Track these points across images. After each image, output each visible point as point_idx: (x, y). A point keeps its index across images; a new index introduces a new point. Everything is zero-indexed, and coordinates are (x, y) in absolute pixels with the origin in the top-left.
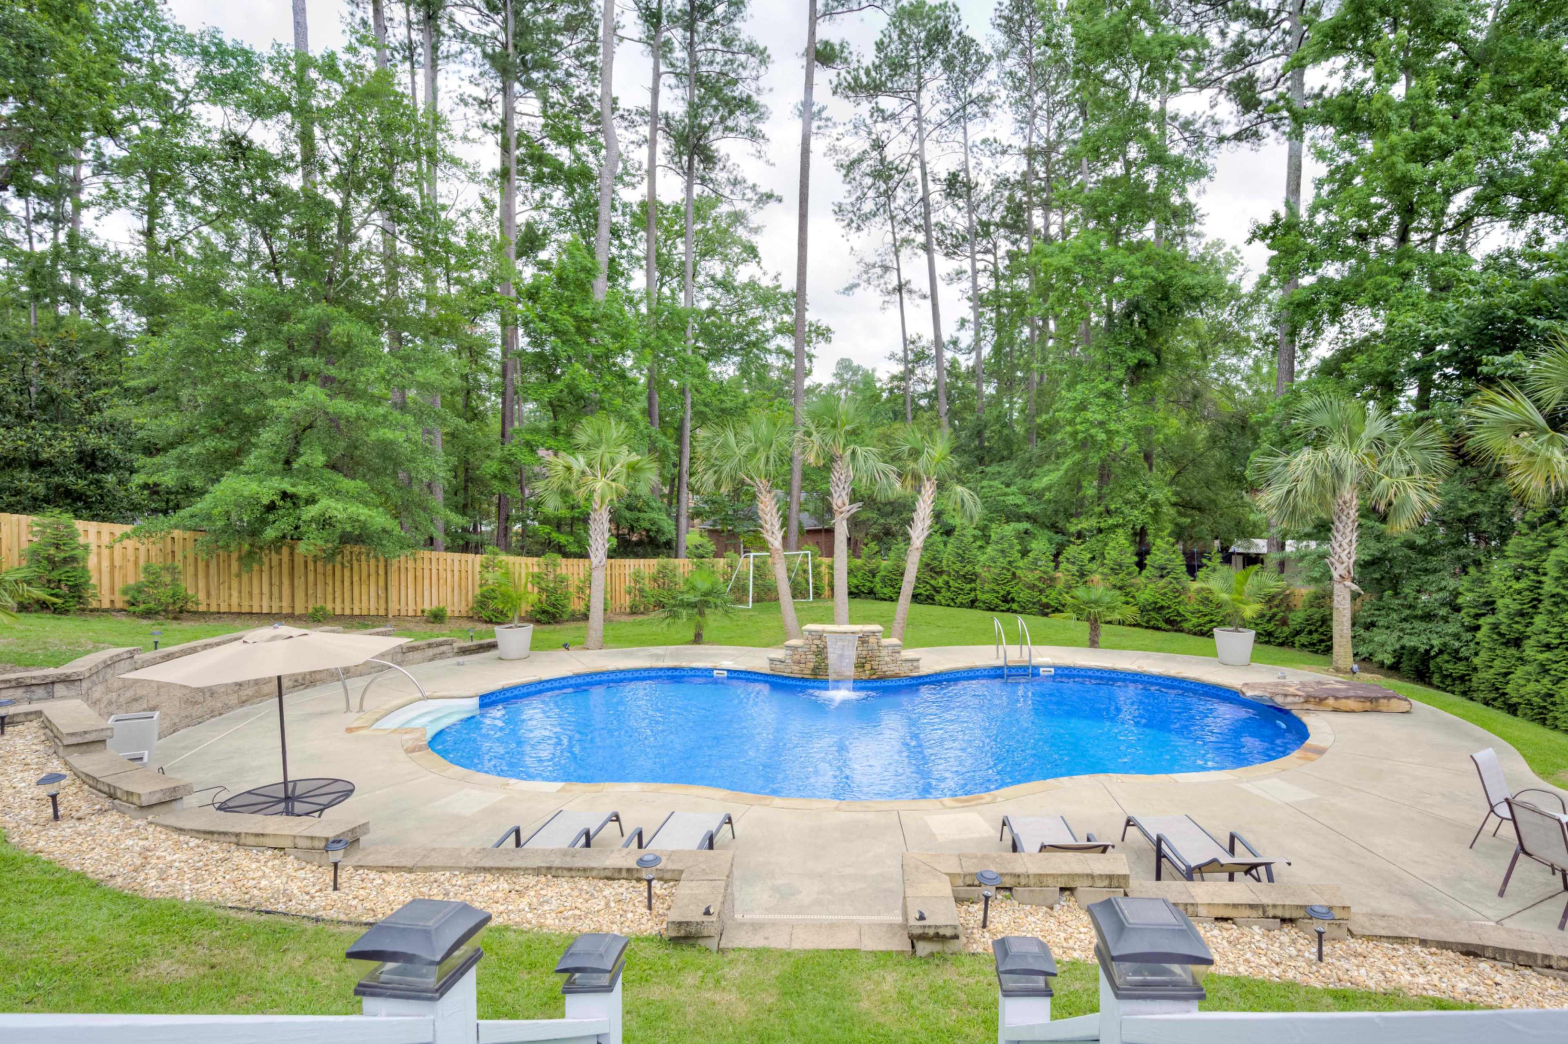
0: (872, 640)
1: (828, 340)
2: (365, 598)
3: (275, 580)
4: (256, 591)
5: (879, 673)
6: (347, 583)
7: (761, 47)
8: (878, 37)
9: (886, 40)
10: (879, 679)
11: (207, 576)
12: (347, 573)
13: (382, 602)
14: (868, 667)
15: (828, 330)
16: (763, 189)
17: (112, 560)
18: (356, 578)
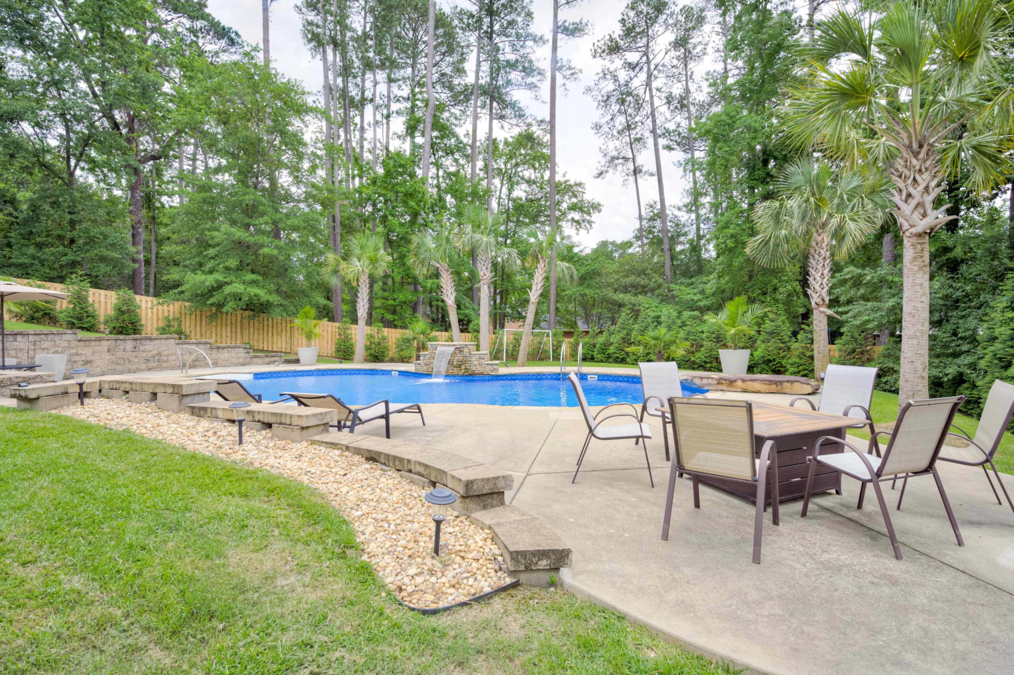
0: (466, 350)
1: (599, 211)
2: (279, 342)
3: (234, 330)
4: (224, 335)
5: (470, 372)
6: (270, 334)
7: (539, 36)
8: (620, 17)
9: (626, 17)
10: (470, 375)
11: (201, 326)
12: (270, 329)
13: (289, 346)
14: (463, 367)
15: (599, 205)
16: (539, 119)
17: (158, 315)
18: (275, 332)
